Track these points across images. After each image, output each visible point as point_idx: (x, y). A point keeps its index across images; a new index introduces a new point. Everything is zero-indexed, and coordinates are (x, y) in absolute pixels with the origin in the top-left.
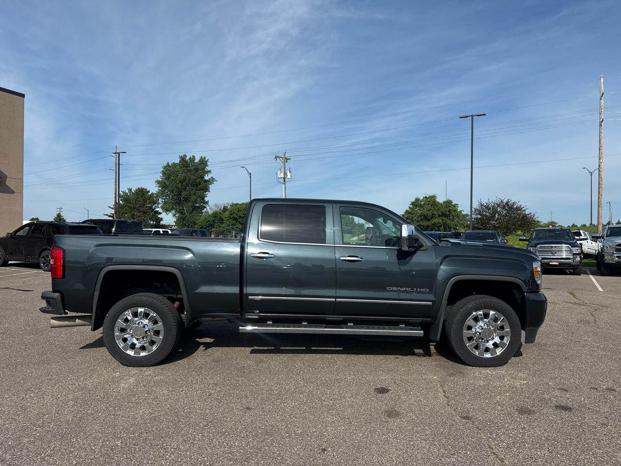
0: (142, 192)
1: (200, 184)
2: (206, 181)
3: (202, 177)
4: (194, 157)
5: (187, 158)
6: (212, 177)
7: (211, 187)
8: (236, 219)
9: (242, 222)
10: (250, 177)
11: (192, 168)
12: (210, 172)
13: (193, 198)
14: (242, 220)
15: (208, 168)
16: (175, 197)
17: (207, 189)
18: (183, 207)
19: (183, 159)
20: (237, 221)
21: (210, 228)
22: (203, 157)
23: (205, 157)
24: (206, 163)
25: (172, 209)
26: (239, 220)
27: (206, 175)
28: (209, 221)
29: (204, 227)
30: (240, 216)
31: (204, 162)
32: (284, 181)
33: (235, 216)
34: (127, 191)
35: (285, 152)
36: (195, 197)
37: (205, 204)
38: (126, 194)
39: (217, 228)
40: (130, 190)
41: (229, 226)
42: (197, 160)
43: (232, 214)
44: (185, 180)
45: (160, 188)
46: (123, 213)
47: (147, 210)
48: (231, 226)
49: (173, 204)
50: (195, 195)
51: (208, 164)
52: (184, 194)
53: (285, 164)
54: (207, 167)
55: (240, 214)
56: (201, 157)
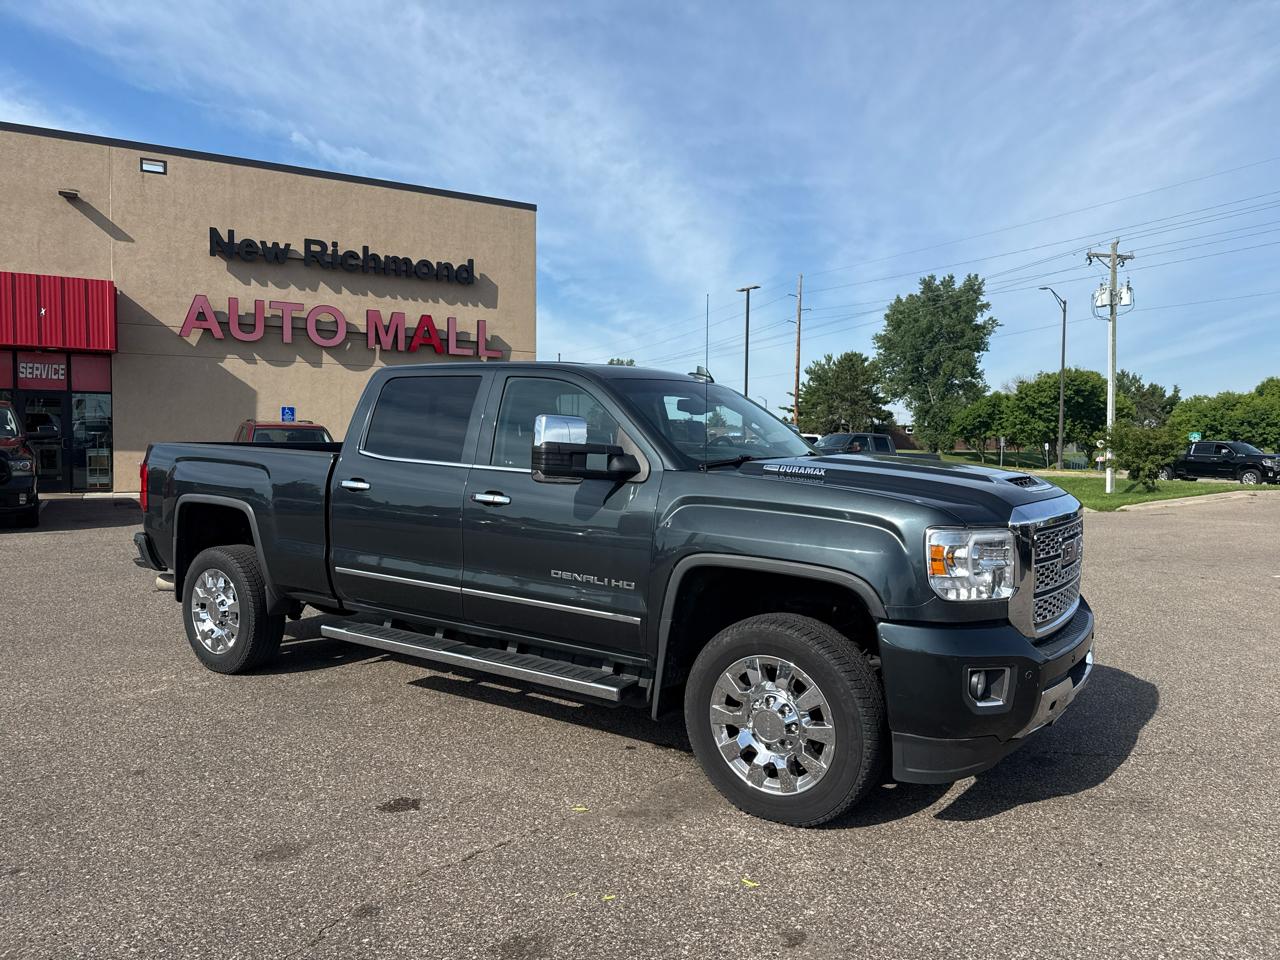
0: (851, 361)
1: (963, 336)
2: (978, 327)
3: (969, 320)
4: (952, 277)
5: (937, 282)
6: (991, 318)
7: (989, 339)
8: (1031, 411)
9: (1046, 415)
10: (1064, 311)
11: (947, 303)
12: (987, 306)
13: (947, 366)
14: (1046, 412)
15: (983, 299)
16: (910, 368)
17: (980, 346)
18: (926, 387)
19: (928, 284)
20: (1034, 414)
21: (983, 429)
22: (973, 275)
23: (976, 276)
24: (980, 288)
25: (904, 393)
26: (1038, 412)
27: (979, 314)
28: (980, 416)
29: (969, 427)
30: (1040, 403)
31: (973, 288)
32: (1112, 314)
33: (1030, 404)
34: (823, 362)
35: (1115, 241)
36: (951, 364)
37: (975, 378)
38: (822, 367)
39: (998, 430)
40: (829, 359)
41: (1016, 425)
42: (959, 284)
43: (1023, 398)
44: (930, 329)
45: (881, 351)
46: (813, 405)
47: (860, 397)
48: (1018, 426)
49: (904, 381)
50: (951, 360)
51: (984, 288)
52: (928, 360)
53: (1114, 272)
54: (981, 297)
55: (1040, 399)
56: (969, 276)
